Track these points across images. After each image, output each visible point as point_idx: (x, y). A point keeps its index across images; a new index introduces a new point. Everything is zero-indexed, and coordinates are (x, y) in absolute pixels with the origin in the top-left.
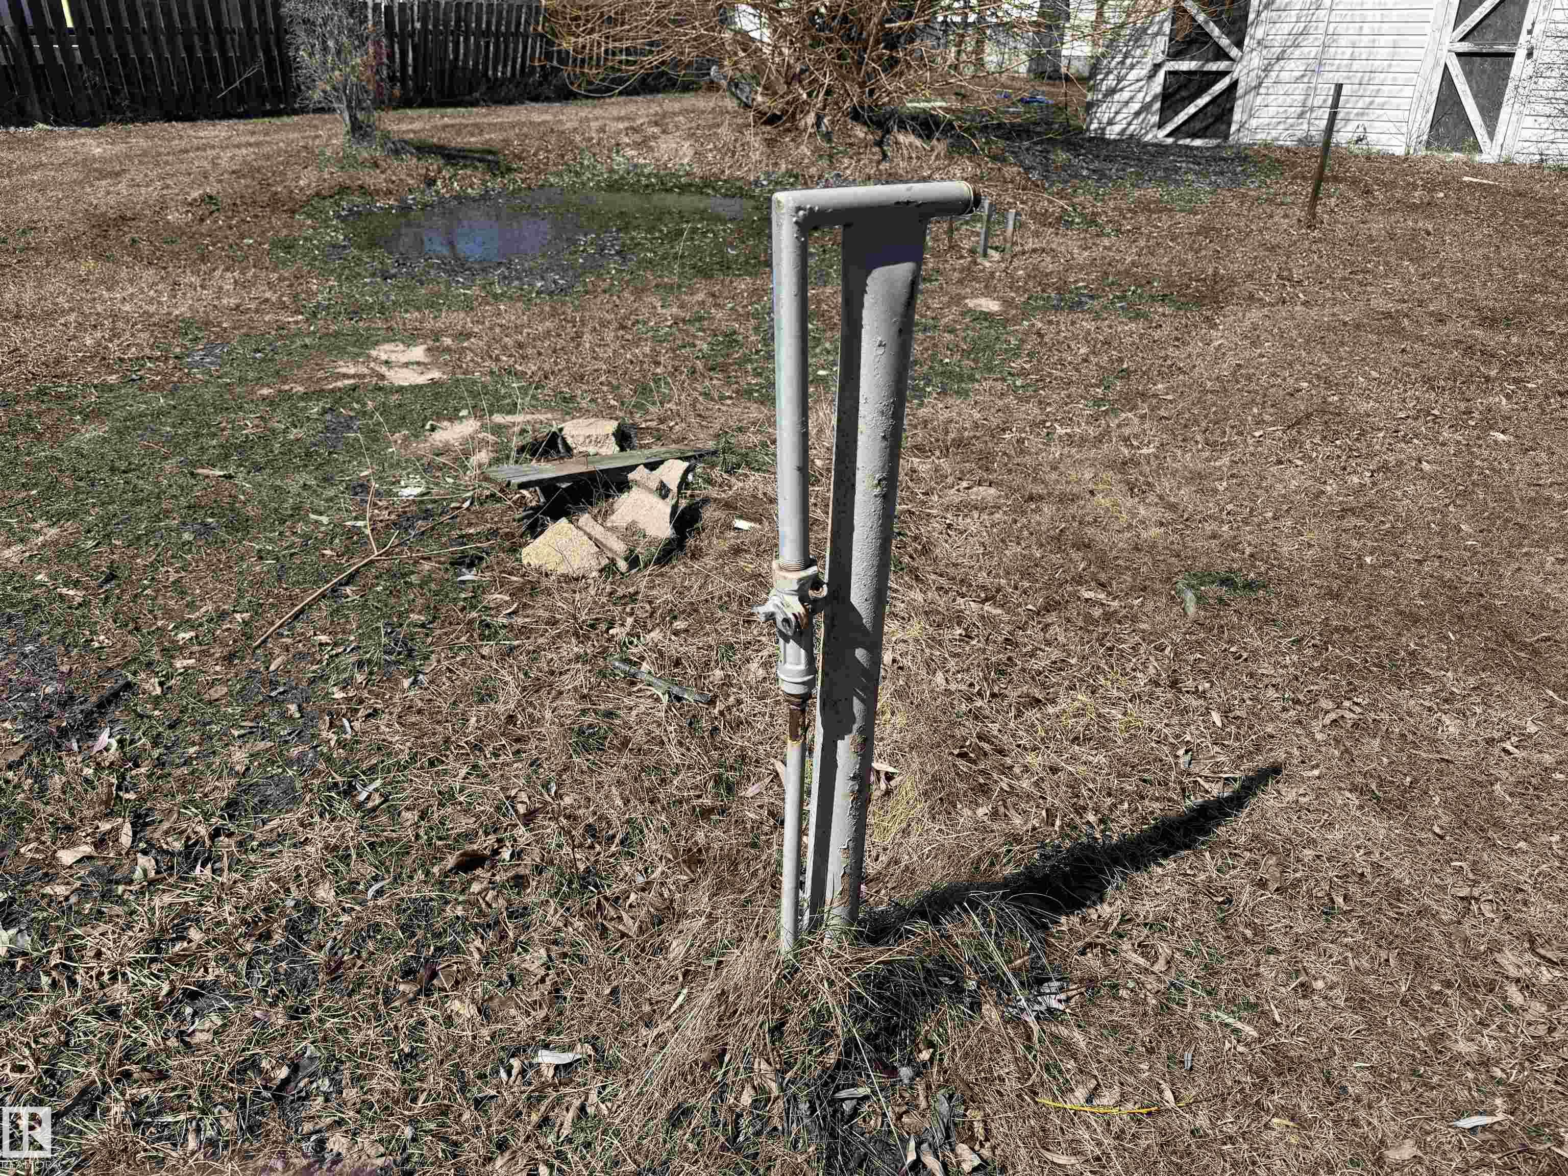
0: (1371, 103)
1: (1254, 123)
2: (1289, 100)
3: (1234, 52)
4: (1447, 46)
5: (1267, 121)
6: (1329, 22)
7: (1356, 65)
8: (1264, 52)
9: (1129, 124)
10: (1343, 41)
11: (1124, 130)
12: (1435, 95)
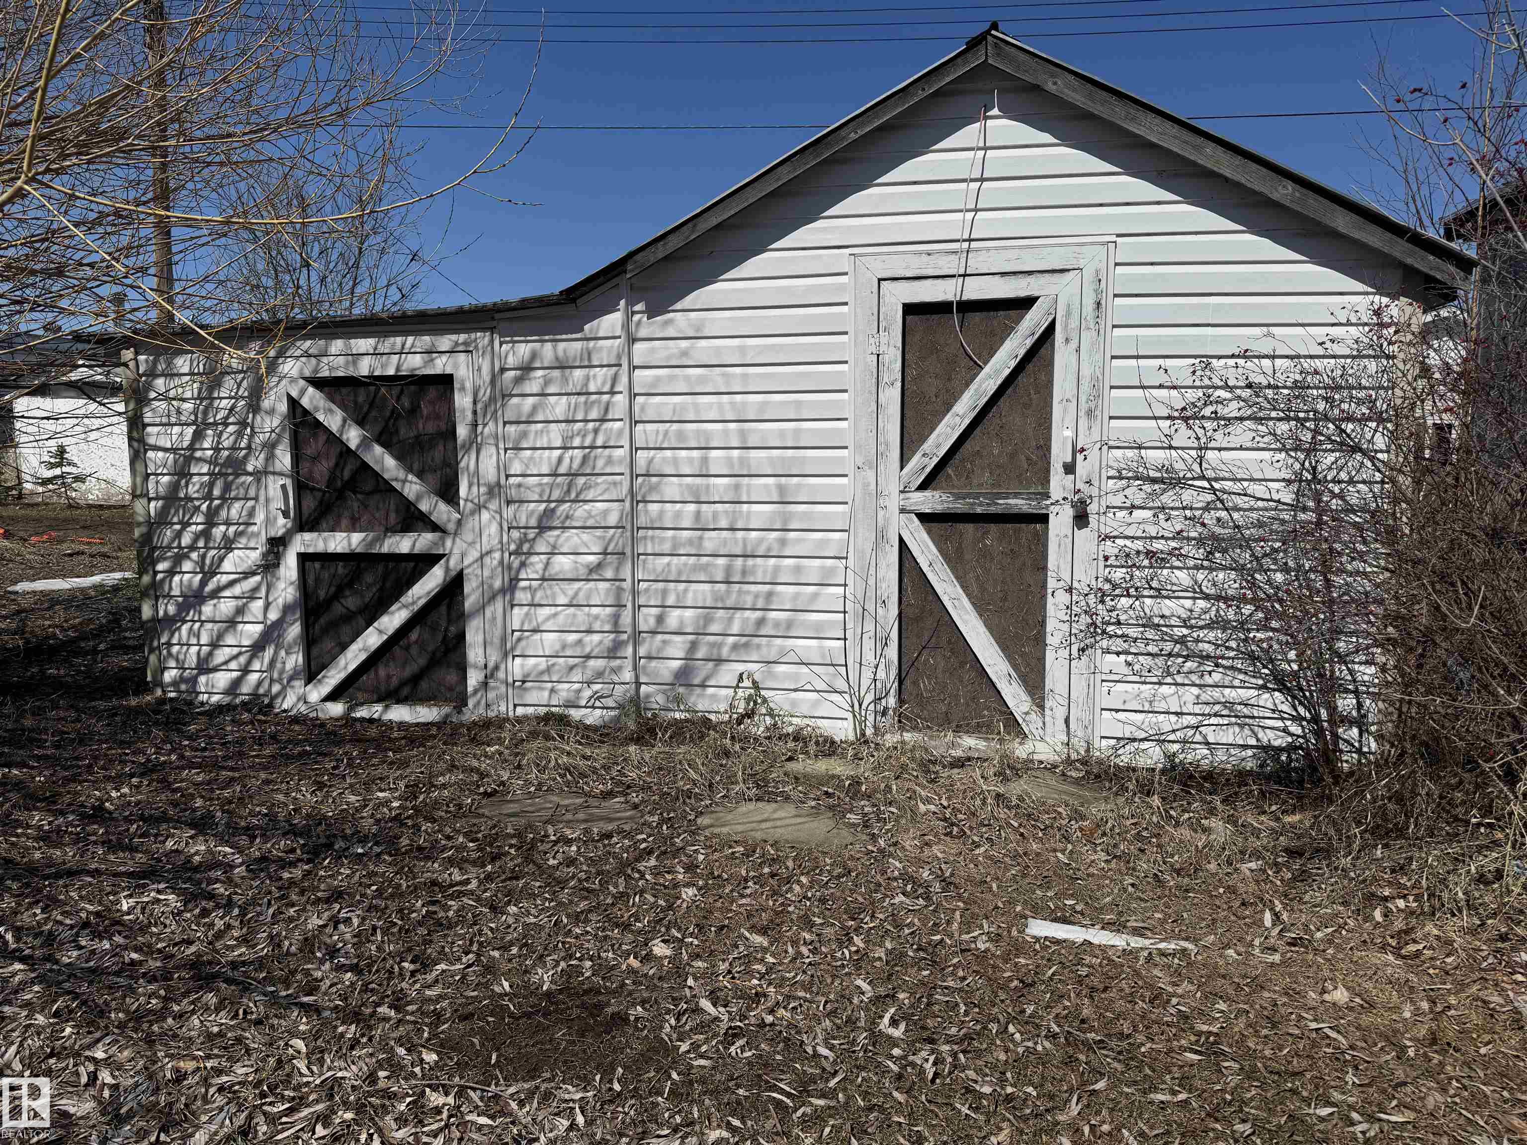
0: (761, 622)
1: (517, 667)
2: (581, 615)
3: (441, 512)
4: (894, 502)
5: (543, 663)
6: (634, 449)
7: (711, 541)
8: (509, 512)
9: (245, 671)
10: (672, 488)
11: (236, 684)
12: (894, 610)
